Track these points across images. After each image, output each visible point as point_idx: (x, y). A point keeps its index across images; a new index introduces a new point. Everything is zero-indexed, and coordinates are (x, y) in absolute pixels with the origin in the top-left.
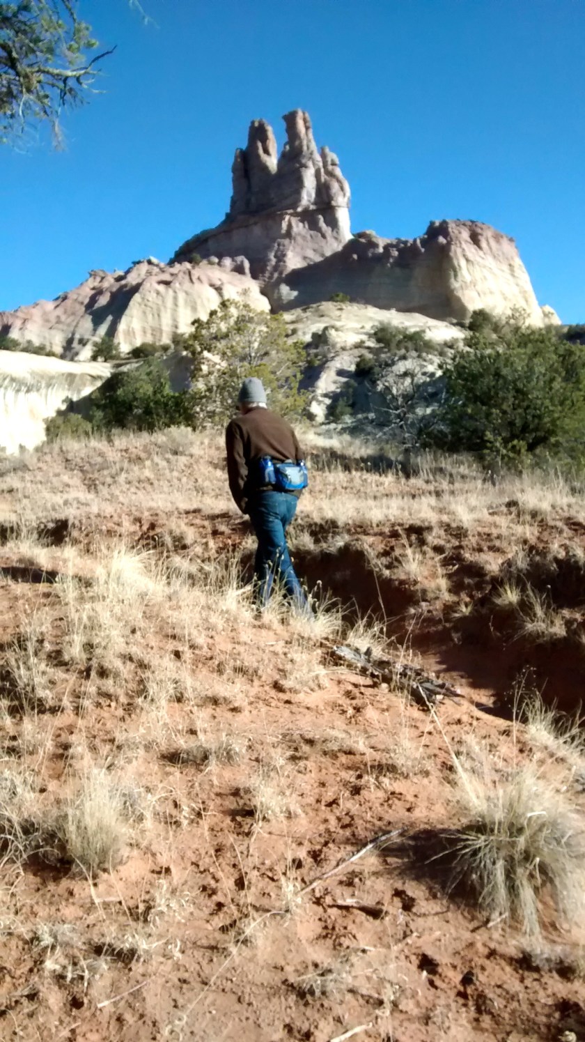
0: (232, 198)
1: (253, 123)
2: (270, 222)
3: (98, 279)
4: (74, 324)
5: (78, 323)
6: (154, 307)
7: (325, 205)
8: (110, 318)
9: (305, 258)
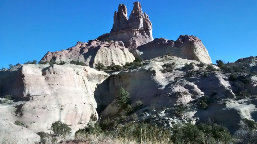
0: (113, 25)
1: (120, 5)
2: (130, 32)
3: (81, 44)
4: (77, 58)
5: (79, 57)
6: (105, 54)
7: (146, 29)
8: (91, 56)
9: (141, 43)
